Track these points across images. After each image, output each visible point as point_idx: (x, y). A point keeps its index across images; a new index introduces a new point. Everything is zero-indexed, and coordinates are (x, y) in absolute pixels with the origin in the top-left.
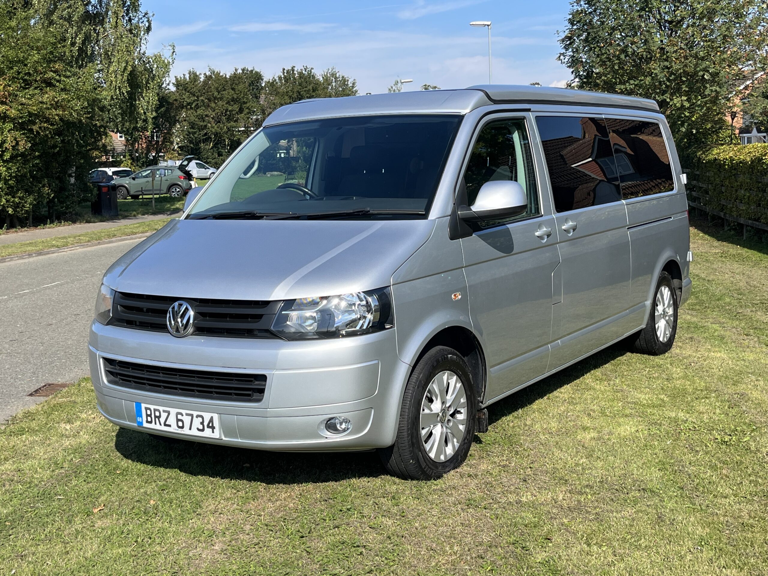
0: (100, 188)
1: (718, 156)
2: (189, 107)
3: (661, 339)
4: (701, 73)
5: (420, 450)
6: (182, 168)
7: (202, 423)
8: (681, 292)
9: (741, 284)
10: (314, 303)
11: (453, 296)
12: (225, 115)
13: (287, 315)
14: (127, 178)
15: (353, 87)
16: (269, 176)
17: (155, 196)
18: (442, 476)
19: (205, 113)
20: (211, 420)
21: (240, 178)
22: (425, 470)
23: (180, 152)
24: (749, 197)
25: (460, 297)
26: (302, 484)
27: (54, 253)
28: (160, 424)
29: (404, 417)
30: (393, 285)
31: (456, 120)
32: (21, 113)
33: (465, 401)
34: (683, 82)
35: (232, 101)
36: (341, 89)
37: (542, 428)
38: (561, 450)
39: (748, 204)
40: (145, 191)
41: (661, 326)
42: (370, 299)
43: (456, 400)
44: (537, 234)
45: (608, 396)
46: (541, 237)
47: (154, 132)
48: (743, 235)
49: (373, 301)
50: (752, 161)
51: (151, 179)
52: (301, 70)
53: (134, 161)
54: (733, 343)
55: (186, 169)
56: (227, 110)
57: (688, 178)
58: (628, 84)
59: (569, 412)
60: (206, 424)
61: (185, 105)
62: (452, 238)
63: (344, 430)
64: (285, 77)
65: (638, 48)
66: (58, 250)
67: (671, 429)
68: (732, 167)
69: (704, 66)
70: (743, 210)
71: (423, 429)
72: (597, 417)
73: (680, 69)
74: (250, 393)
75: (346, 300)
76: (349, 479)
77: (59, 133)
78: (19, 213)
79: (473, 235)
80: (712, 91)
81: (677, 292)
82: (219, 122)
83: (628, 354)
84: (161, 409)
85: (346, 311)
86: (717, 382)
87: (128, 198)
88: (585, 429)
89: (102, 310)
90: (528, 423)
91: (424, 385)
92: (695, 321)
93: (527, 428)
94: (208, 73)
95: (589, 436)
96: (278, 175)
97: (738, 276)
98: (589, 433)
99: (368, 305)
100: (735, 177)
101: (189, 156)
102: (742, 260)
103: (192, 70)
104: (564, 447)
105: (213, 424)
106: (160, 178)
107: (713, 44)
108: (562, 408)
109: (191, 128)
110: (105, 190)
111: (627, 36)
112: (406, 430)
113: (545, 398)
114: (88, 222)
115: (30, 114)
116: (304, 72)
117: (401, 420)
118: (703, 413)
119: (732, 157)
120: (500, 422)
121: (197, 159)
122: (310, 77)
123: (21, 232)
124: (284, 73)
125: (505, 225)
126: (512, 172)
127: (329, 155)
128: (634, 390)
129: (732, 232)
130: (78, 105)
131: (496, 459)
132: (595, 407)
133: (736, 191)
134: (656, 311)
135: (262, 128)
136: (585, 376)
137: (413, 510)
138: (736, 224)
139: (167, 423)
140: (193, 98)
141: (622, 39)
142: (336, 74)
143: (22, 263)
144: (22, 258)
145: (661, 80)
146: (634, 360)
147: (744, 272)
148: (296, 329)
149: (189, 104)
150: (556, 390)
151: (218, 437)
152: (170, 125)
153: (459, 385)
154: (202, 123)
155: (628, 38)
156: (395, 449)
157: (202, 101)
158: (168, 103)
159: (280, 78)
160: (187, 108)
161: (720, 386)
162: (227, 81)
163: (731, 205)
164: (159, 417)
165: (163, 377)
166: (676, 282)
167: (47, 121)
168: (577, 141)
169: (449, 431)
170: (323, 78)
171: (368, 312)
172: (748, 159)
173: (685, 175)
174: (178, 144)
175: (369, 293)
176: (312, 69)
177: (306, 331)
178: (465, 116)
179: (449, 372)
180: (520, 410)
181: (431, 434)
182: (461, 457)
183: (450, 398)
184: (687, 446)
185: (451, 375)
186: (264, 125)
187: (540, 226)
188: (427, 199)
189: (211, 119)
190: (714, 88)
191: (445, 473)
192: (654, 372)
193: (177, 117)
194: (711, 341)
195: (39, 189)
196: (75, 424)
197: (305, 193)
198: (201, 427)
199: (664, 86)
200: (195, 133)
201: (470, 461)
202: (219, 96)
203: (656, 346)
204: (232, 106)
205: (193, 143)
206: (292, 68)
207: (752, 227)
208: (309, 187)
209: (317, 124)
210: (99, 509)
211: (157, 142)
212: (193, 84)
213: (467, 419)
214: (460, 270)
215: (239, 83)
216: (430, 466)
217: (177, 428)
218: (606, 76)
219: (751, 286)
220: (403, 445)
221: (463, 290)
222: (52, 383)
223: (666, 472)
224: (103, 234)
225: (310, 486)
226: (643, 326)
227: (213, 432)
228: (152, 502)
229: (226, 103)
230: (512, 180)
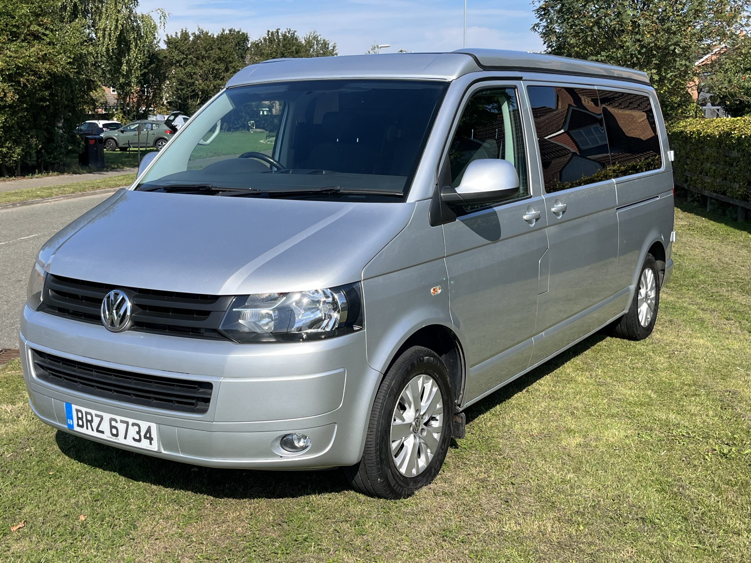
0: (87, 140)
1: (685, 129)
2: (178, 64)
3: (642, 324)
4: (672, 48)
5: (390, 468)
6: (168, 123)
7: (139, 433)
8: (664, 274)
9: (713, 260)
10: (271, 299)
11: (432, 290)
12: (212, 73)
13: (240, 312)
14: (117, 131)
15: (333, 50)
16: (252, 132)
17: (141, 149)
18: (413, 493)
19: (194, 71)
20: (149, 430)
21: (199, 144)
22: (395, 488)
23: (168, 107)
24: (715, 170)
25: (439, 291)
26: (254, 499)
27: (38, 203)
28: (93, 430)
29: (372, 430)
30: (364, 280)
31: (441, 87)
32: (9, 65)
33: (442, 406)
34: (654, 56)
35: (219, 60)
36: (321, 52)
37: (522, 429)
38: (546, 461)
39: (714, 177)
40: (132, 144)
41: (643, 310)
42: (336, 296)
43: (432, 406)
44: (525, 217)
45: (591, 391)
46: (529, 221)
47: (144, 88)
48: (706, 207)
49: (340, 299)
50: (720, 135)
51: (137, 133)
52: (285, 32)
53: (125, 115)
54: (714, 328)
55: (173, 123)
56: (214, 68)
57: (675, 155)
58: (599, 56)
59: (550, 409)
60: (142, 434)
61: (174, 62)
62: (433, 224)
63: (303, 448)
64: (270, 38)
65: (611, 21)
66: (42, 200)
67: (663, 435)
68: (699, 140)
69: (675, 40)
70: (708, 183)
71: (393, 441)
72: (581, 417)
73: (651, 43)
74: (194, 401)
75: (309, 297)
76: (307, 495)
77: (47, 86)
78: (7, 162)
79: (457, 220)
80: (681, 65)
81: (659, 273)
82: (206, 80)
83: (609, 338)
84: (93, 412)
85: (309, 309)
86: (705, 375)
87: (116, 150)
88: (569, 431)
89: (35, 292)
90: (507, 422)
91: (397, 393)
92: (672, 301)
93: (506, 429)
94: (197, 33)
95: (575, 441)
96: (260, 132)
97: (709, 251)
98: (574, 437)
99: (334, 303)
100: (701, 150)
101: (175, 112)
102: (711, 234)
103: (184, 30)
104: (548, 456)
105: (150, 435)
106: (147, 132)
107: (685, 19)
108: (543, 404)
109: (179, 85)
110: (92, 142)
111: (600, 8)
112: (374, 445)
113: (524, 391)
114: (75, 173)
115: (18, 68)
116: (287, 34)
117: (370, 433)
118: (695, 415)
119: (699, 130)
120: (476, 421)
121: (185, 115)
122: (293, 40)
123: (9, 181)
124: (268, 35)
125: (491, 207)
126: (499, 147)
127: (299, 121)
128: (619, 384)
129: (696, 204)
130: (63, 59)
131: (474, 471)
132: (580, 405)
133: (702, 164)
134: (639, 295)
135: (225, 89)
136: (565, 365)
137: (379, 542)
138: (700, 195)
139: (99, 429)
140: (182, 56)
141: (597, 11)
142: (318, 37)
143: (5, 213)
144: (6, 207)
145: (633, 52)
146: (614, 345)
147: (714, 247)
148: (249, 329)
149: (178, 61)
150: (535, 381)
151: (156, 450)
152: (159, 81)
153: (435, 389)
154: (190, 81)
155: (602, 10)
156: (362, 466)
157: (191, 59)
158: (159, 60)
159: (265, 39)
160: (176, 65)
161: (709, 382)
162: (214, 41)
163: (696, 178)
164: (91, 421)
165: (97, 376)
166: (659, 263)
167: (35, 74)
168: (550, 112)
169: (423, 441)
170: (305, 40)
171: (335, 309)
172: (717, 133)
173: (672, 152)
174: (167, 99)
175: (336, 289)
176: (295, 31)
177: (263, 331)
178: (452, 83)
179: (424, 375)
180: (498, 406)
181: (403, 446)
182: (435, 469)
183: (424, 404)
184: (684, 459)
185: (426, 378)
186: (227, 86)
187: (528, 208)
188: (407, 177)
189: (199, 77)
190: (683, 62)
191: (417, 489)
192: (636, 361)
193: (167, 74)
194: (692, 324)
195: (28, 139)
196: (17, 406)
197: (272, 164)
198: (137, 437)
199: (635, 59)
200: (183, 89)
201: (445, 473)
202: (206, 55)
203: (637, 331)
204: (219, 64)
205: (181, 99)
206: (277, 30)
207: (717, 200)
208: (277, 158)
209: (286, 87)
210: (18, 527)
211: (148, 97)
212: (183, 43)
213: (443, 426)
214: (441, 260)
215: (226, 43)
216: (400, 483)
217: (111, 436)
218: (578, 47)
219: (723, 263)
220: (370, 462)
221: (444, 284)
222: (9, 348)
223: (665, 495)
224: (87, 186)
225: (263, 502)
226: (626, 311)
227: (151, 444)
228: (82, 518)
229: (213, 62)
230: (498, 158)
